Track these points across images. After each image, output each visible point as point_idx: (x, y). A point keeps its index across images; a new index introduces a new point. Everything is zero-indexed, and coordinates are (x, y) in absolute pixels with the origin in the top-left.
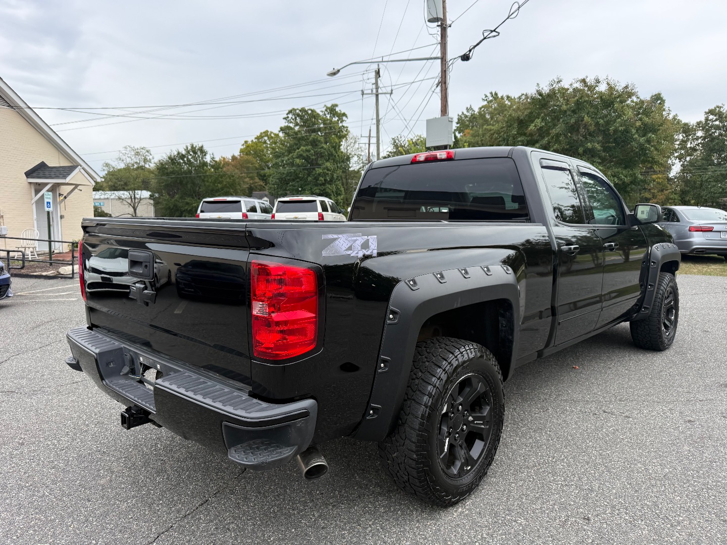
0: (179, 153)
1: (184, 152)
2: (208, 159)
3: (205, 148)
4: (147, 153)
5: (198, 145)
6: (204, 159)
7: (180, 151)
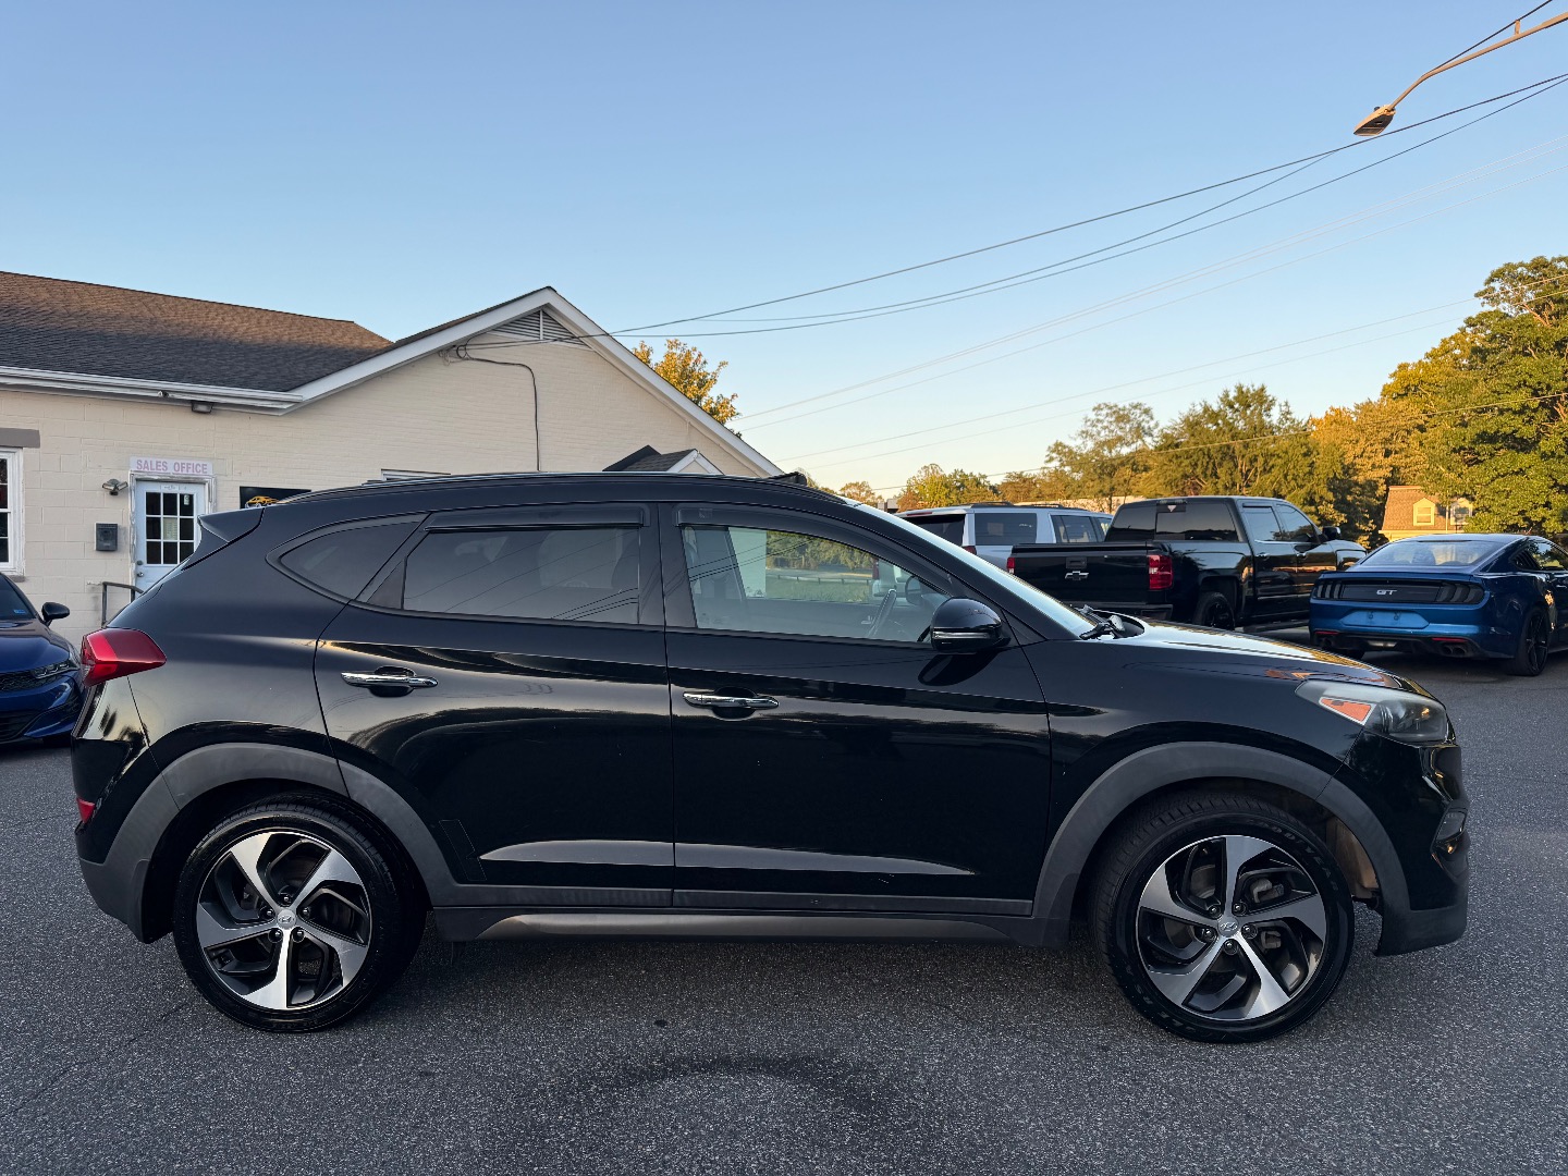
0: (1206, 409)
1: (1215, 408)
2: (1275, 416)
3: (1269, 392)
4: (1144, 416)
5: (1251, 383)
6: (1264, 417)
7: (1209, 403)
